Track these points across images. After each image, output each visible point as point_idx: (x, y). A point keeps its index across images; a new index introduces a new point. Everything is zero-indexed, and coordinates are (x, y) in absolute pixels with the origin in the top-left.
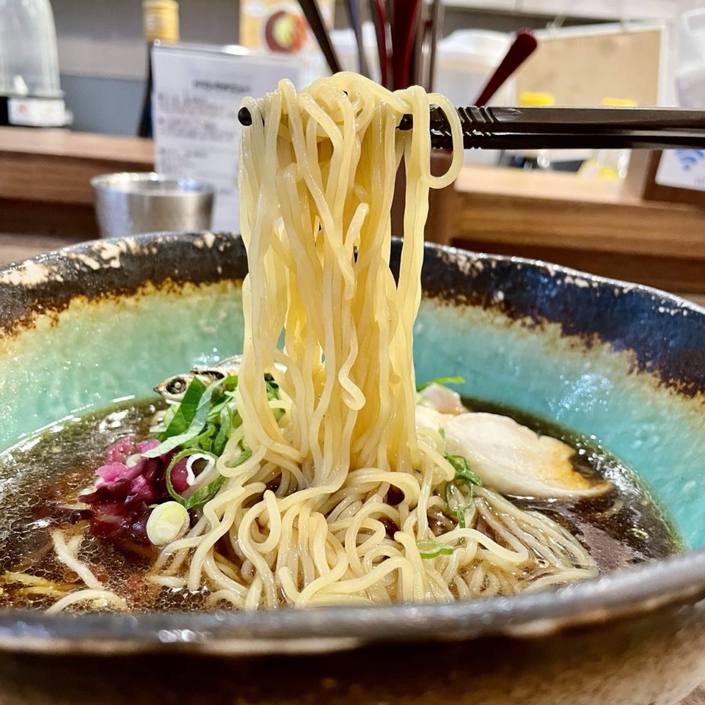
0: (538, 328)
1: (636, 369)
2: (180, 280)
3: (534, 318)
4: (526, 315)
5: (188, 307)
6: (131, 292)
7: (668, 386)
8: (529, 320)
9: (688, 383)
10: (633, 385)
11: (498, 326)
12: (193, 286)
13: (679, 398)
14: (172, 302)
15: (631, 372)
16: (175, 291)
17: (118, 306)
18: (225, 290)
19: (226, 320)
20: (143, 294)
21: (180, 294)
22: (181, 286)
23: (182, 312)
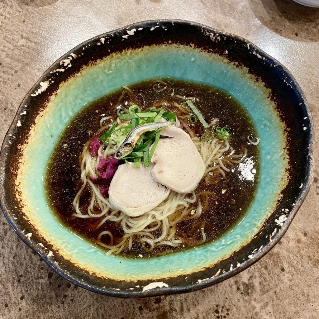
0: (240, 67)
1: (270, 98)
2: (95, 60)
3: (239, 63)
4: (236, 61)
5: (100, 67)
6: (79, 71)
7: (278, 111)
8: (237, 63)
9: (283, 115)
10: (268, 103)
11: (224, 63)
12: (100, 60)
13: (279, 118)
14: (93, 68)
15: (268, 98)
16: (94, 64)
17: (75, 78)
18: (113, 57)
19: (115, 67)
20: (83, 70)
21: (96, 64)
22: (96, 61)
23: (98, 70)
